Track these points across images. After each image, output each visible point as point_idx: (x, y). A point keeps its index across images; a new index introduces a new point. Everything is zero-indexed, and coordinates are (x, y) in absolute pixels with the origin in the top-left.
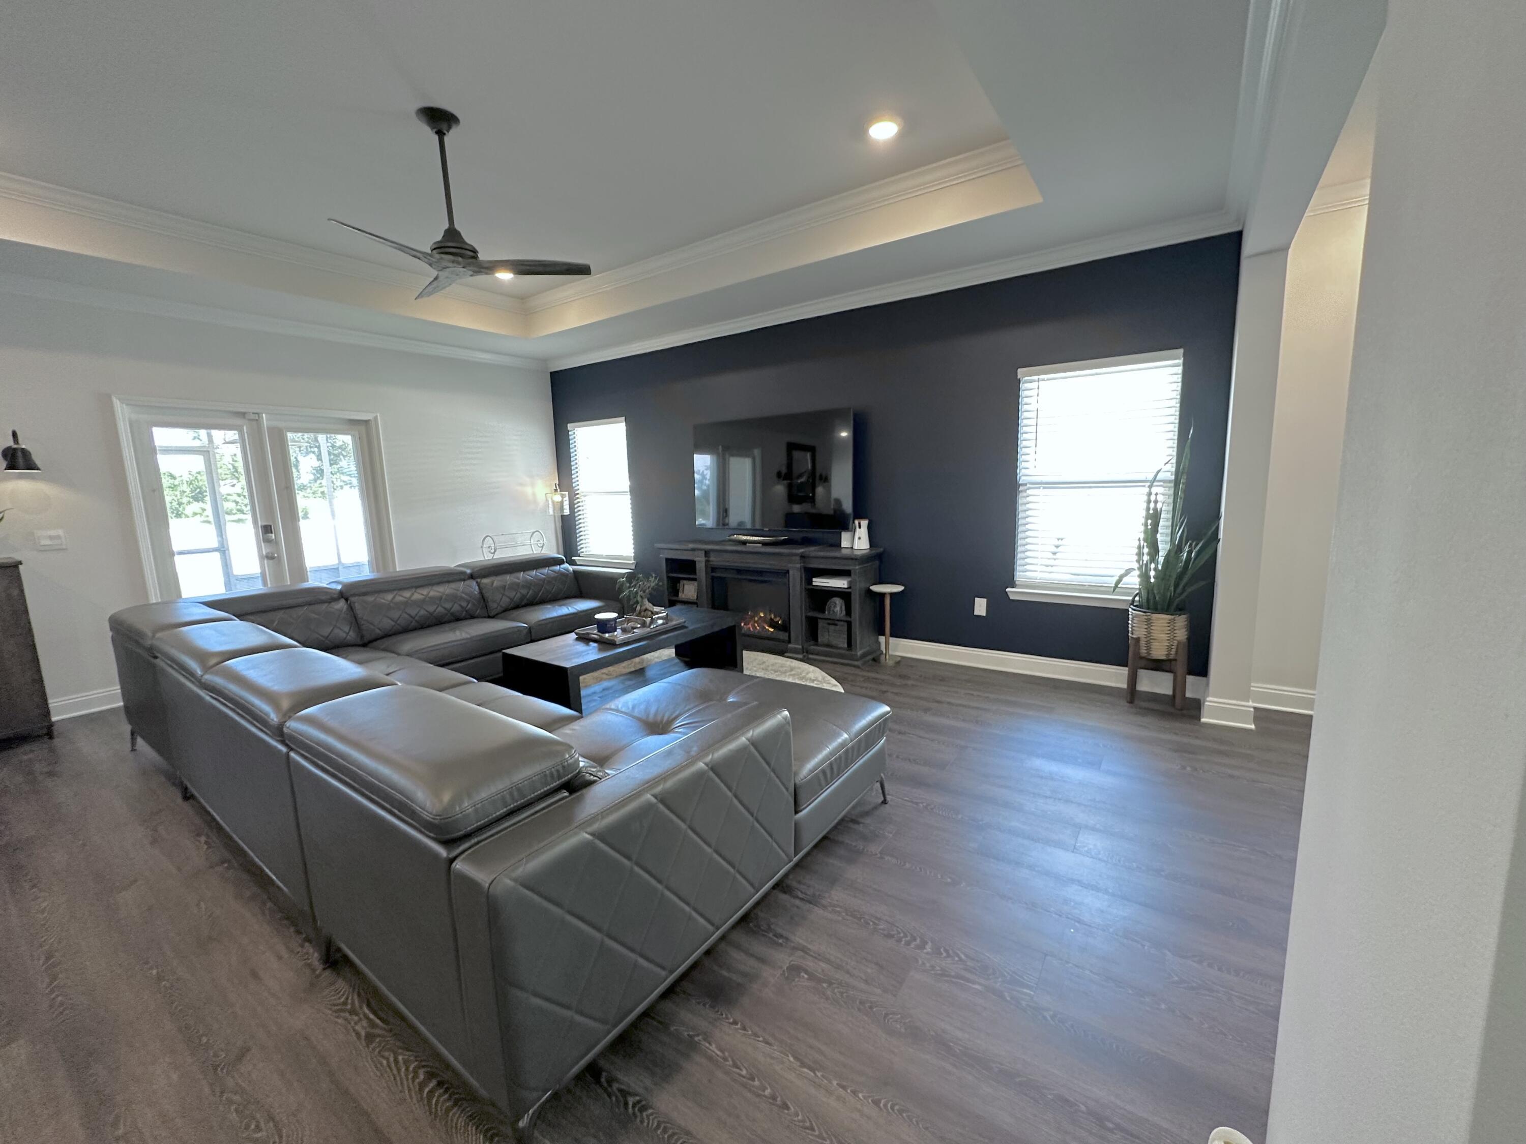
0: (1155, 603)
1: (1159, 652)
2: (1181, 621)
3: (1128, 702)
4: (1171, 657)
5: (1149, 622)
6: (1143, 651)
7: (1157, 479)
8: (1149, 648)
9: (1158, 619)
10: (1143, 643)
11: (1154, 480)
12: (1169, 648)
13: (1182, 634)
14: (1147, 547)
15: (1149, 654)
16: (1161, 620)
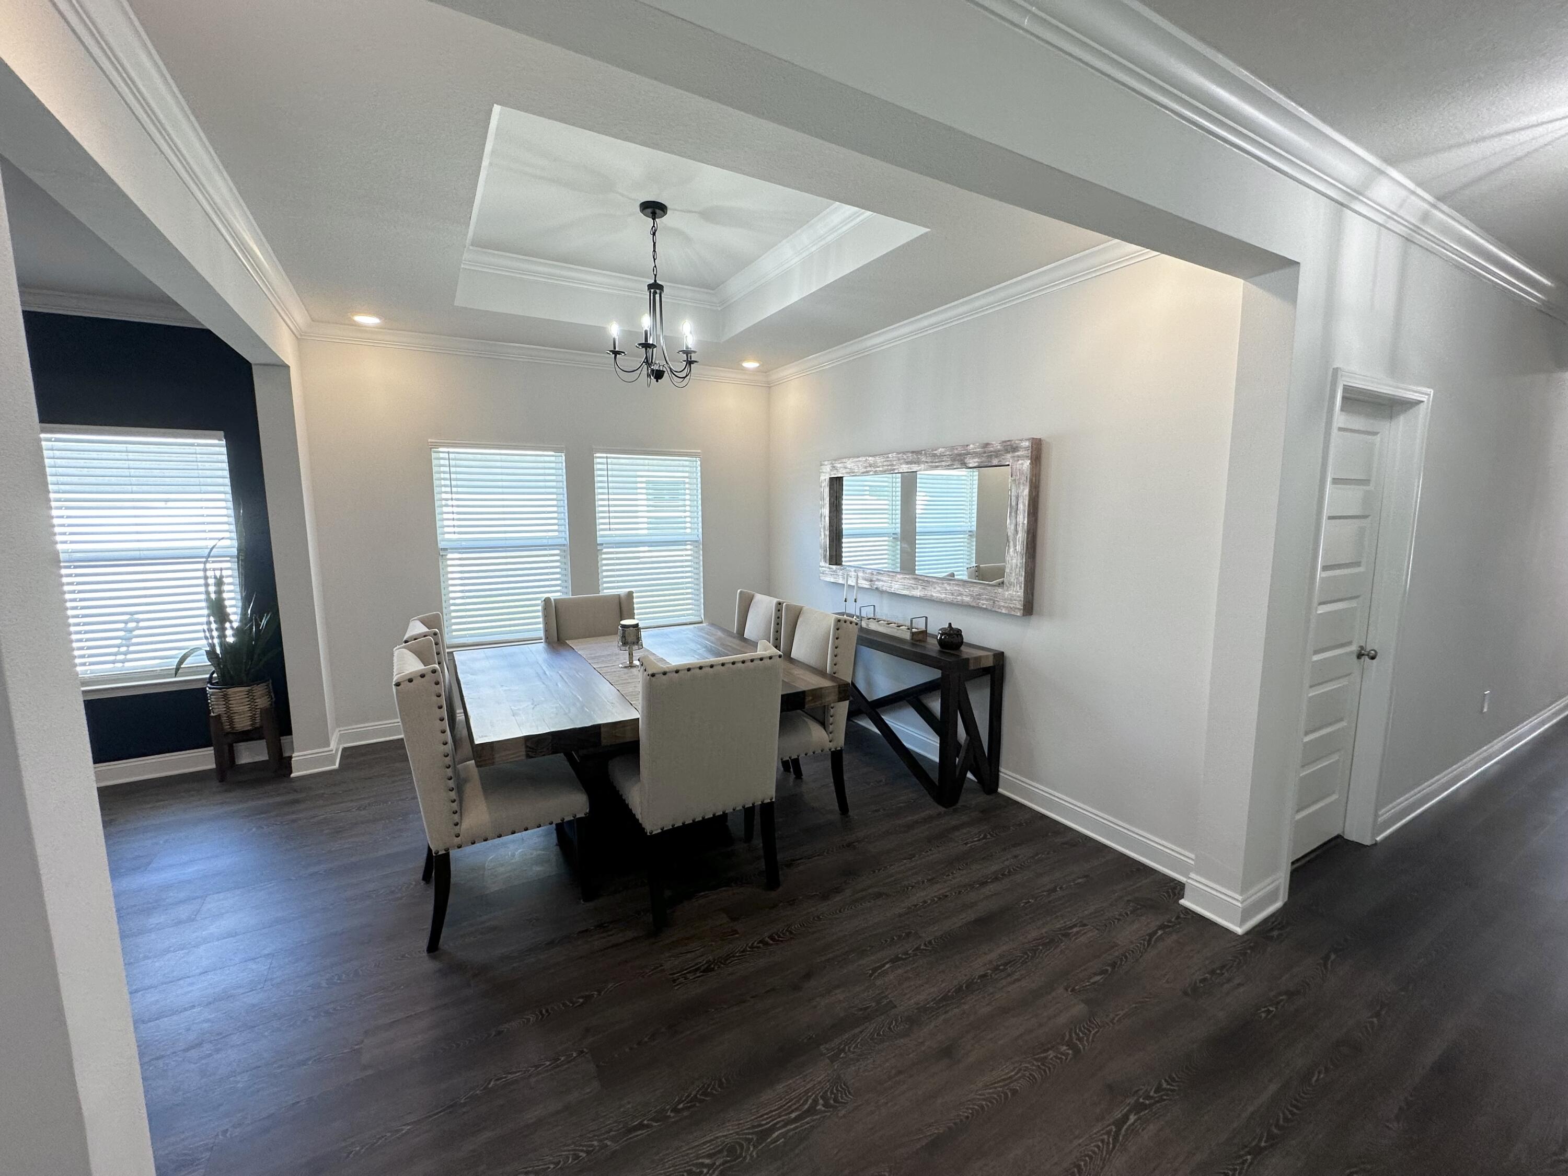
0: (231, 677)
1: (243, 723)
2: (260, 690)
3: (220, 782)
4: (258, 725)
5: (226, 697)
6: (227, 727)
7: (211, 554)
8: (231, 721)
9: (235, 693)
10: (224, 719)
11: (209, 556)
12: (253, 718)
13: (263, 702)
14: (215, 622)
15: (233, 728)
16: (238, 694)
